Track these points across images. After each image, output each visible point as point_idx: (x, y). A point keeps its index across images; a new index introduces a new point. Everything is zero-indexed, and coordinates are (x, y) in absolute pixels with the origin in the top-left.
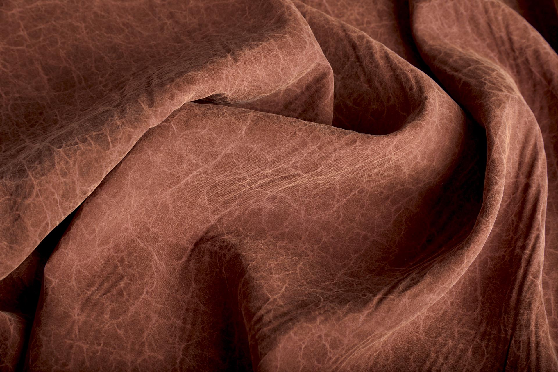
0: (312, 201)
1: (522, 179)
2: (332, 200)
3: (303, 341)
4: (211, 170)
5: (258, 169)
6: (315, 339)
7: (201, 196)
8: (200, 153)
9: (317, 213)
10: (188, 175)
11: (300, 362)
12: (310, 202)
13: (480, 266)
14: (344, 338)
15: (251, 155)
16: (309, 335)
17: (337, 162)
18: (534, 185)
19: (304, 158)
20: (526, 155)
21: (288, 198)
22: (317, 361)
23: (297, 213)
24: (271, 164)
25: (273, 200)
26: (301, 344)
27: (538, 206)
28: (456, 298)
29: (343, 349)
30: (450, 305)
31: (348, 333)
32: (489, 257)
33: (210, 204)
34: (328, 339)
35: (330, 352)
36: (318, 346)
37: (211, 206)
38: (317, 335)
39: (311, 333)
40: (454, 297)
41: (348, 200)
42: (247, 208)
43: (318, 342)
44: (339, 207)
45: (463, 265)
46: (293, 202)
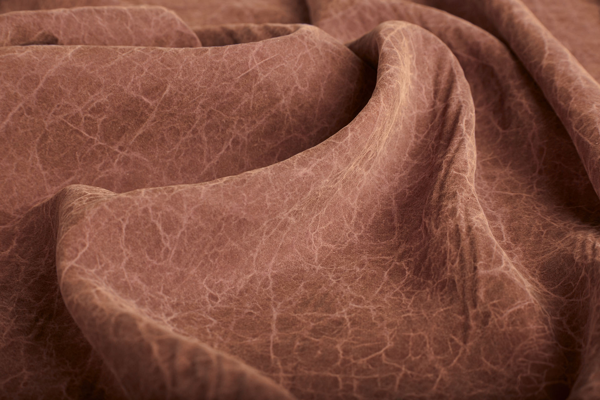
0: (174, 162)
1: (440, 105)
2: (201, 159)
3: (122, 217)
4: (36, 106)
5: (91, 97)
6: (139, 215)
7: (31, 156)
8: (18, 79)
9: (183, 177)
10: (8, 114)
11: (122, 251)
12: (173, 163)
13: (396, 199)
14: (181, 215)
15: (80, 77)
16: (130, 208)
17: (187, 77)
18: (453, 103)
19: (144, 74)
20: (441, 82)
21: (144, 160)
22: (149, 254)
23: (157, 178)
24: (106, 87)
25: (126, 164)
26: (120, 222)
27: (460, 117)
28: (365, 232)
29: (183, 233)
30: (357, 238)
31: (185, 206)
32: (408, 188)
33: (45, 169)
34: (157, 215)
35: (165, 238)
36: (146, 227)
37: (46, 172)
38: (142, 208)
39: (132, 205)
40: (362, 231)
41: (221, 157)
42: (94, 177)
43: (144, 219)
44: (211, 168)
45: (347, 138)
46: (152, 166)
